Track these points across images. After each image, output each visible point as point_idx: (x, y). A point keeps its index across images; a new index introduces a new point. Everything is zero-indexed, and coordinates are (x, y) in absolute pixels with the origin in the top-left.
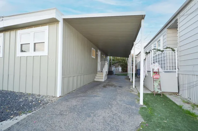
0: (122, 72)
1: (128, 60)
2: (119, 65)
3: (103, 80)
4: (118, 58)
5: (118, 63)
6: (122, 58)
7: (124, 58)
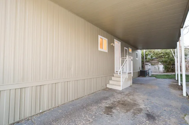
0: (164, 72)
1: (174, 53)
2: (159, 61)
3: (120, 88)
4: (156, 51)
5: (158, 59)
6: (163, 51)
7: (168, 51)
